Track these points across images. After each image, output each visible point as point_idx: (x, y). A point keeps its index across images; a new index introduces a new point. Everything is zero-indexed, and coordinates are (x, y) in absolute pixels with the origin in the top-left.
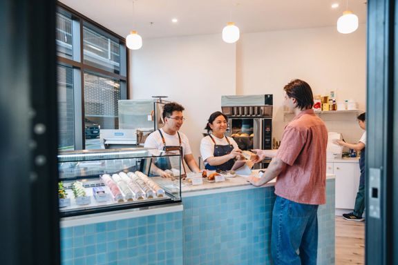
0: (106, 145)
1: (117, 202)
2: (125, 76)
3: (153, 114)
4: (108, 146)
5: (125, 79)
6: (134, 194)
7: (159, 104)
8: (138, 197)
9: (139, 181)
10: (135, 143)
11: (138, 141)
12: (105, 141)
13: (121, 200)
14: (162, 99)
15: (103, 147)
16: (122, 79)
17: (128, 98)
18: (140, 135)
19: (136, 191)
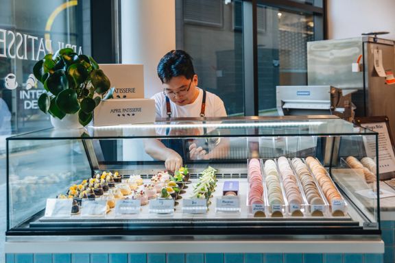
0: (285, 110)
1: (252, 216)
2: (322, 6)
3: (361, 62)
4: (289, 112)
5: (321, 12)
6: (287, 203)
7: (372, 46)
8: (293, 210)
9: (304, 177)
10: (327, 107)
11: (332, 104)
12: (283, 103)
13: (261, 213)
14: (378, 36)
15: (281, 113)
16: (317, 11)
17: (325, 37)
18: (336, 95)
19: (292, 197)
